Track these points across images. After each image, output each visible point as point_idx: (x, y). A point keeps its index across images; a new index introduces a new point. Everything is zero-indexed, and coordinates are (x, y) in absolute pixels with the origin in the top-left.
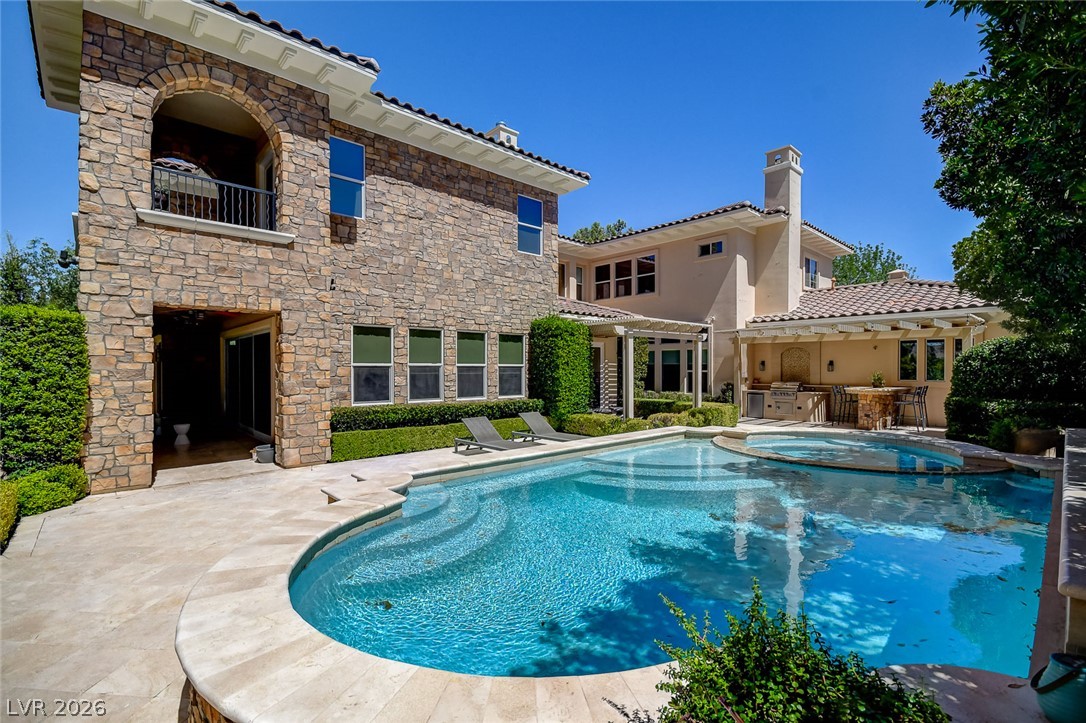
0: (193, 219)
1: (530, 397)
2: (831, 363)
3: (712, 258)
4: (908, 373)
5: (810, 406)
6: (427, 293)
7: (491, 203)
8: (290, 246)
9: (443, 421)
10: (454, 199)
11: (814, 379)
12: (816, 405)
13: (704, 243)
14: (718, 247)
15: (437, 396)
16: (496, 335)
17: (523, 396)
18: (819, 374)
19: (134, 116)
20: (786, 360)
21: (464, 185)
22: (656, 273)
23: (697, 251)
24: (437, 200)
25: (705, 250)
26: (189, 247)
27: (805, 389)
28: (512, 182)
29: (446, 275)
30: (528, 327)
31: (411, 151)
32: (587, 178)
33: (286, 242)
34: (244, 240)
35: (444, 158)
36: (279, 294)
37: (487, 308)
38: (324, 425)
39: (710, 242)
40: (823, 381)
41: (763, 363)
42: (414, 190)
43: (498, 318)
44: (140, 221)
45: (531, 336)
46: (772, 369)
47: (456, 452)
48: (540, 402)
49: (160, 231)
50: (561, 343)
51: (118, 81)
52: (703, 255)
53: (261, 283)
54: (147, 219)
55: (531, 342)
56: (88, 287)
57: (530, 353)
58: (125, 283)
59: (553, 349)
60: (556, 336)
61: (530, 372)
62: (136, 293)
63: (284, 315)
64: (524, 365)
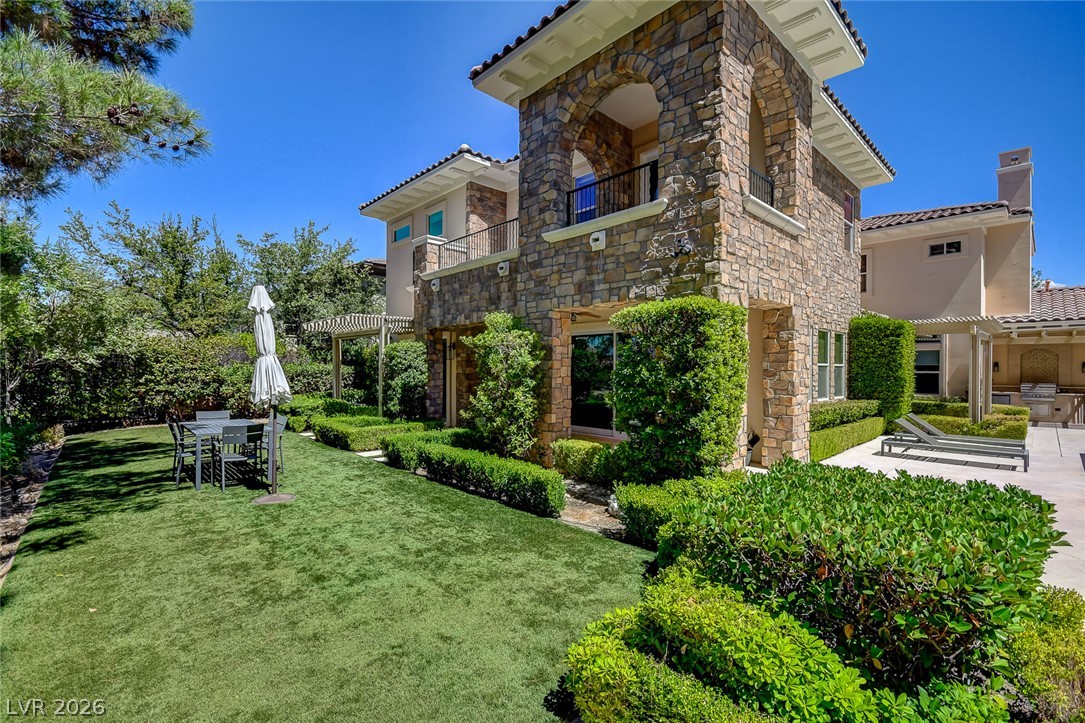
0: (770, 207)
2: (1084, 365)
3: (945, 258)
5: (1069, 412)
7: (834, 199)
8: (795, 238)
10: (820, 193)
11: (1064, 381)
12: (1076, 409)
13: (938, 242)
14: (955, 247)
16: (833, 334)
17: (843, 397)
18: (1070, 376)
19: (743, 96)
20: (1027, 362)
22: (868, 273)
23: (927, 251)
25: (936, 250)
26: (761, 238)
27: (1063, 391)
28: (844, 178)
32: (893, 174)
33: (795, 232)
34: (781, 231)
36: (793, 288)
37: (831, 307)
38: (807, 426)
39: (945, 242)
41: (996, 365)
43: (835, 317)
44: (745, 209)
45: (853, 335)
48: (875, 404)
49: (751, 220)
50: (903, 342)
51: (737, 56)
52: (932, 254)
53: (786, 277)
54: (749, 207)
55: (855, 342)
56: (725, 278)
57: (850, 353)
58: (737, 274)
59: (894, 348)
60: (898, 336)
61: (849, 372)
62: (741, 285)
63: (794, 310)
64: (844, 365)
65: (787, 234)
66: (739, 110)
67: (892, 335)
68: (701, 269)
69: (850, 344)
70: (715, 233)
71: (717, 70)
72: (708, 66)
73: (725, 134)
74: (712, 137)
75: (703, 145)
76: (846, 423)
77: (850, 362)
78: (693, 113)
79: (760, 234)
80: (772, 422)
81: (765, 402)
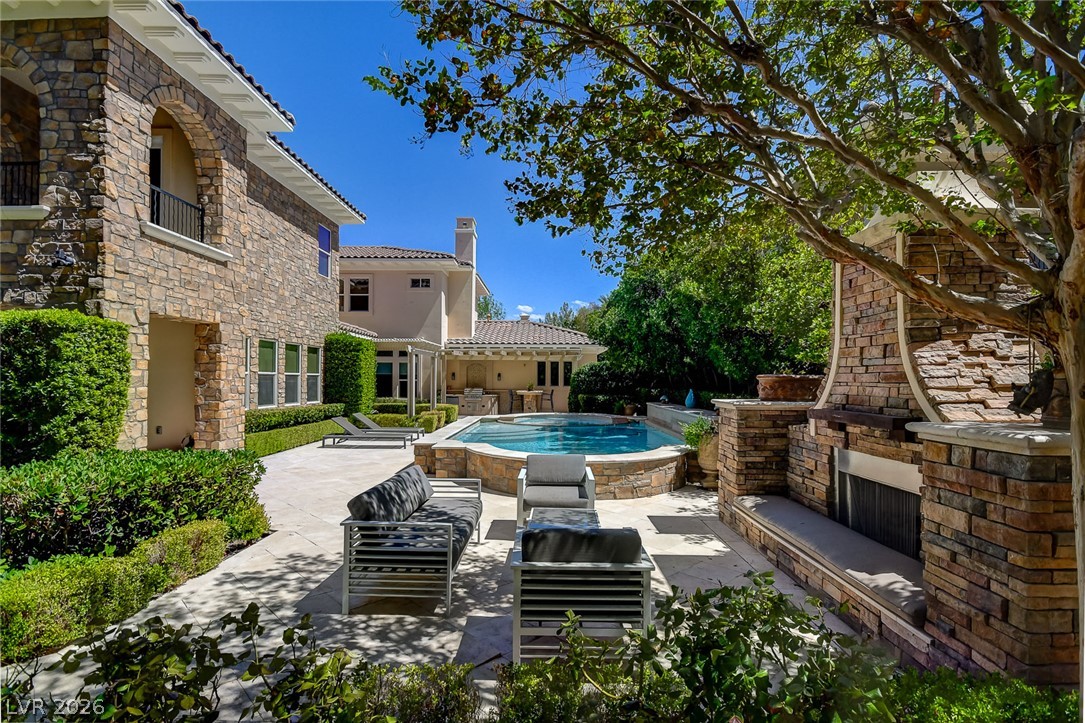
1: (324, 403)
2: (499, 375)
3: (420, 290)
4: (541, 382)
5: (489, 405)
6: (271, 308)
7: (305, 230)
8: (224, 264)
9: (297, 423)
10: (286, 223)
11: (489, 386)
12: (493, 405)
13: (416, 277)
14: (426, 283)
15: (272, 403)
16: (305, 347)
17: (318, 402)
18: (492, 382)
19: (140, 131)
20: (470, 373)
21: (291, 211)
22: (370, 295)
23: (409, 282)
24: (277, 223)
25: (415, 283)
26: (170, 261)
27: (487, 393)
28: (317, 212)
29: (281, 291)
30: (323, 340)
31: (263, 177)
32: (365, 219)
33: (223, 260)
34: (201, 256)
35: (281, 186)
36: (219, 307)
37: (301, 323)
38: (241, 428)
39: (420, 277)
40: (495, 387)
41: (454, 374)
42: (264, 212)
43: (308, 332)
44: (143, 233)
45: (327, 349)
46: (460, 380)
48: (340, 406)
49: (154, 244)
50: (362, 356)
51: (129, 93)
52: (413, 286)
53: (209, 296)
54: (148, 231)
55: (329, 354)
56: (110, 294)
57: (325, 364)
58: (132, 292)
59: (355, 361)
60: (358, 351)
61: (325, 380)
62: (139, 302)
63: (222, 327)
64: (320, 374)
65: (210, 260)
66: (133, 143)
67: (354, 350)
68: (84, 282)
69: (326, 359)
70: (99, 252)
71: (102, 100)
72: (93, 92)
73: (111, 161)
74: (96, 161)
75: (87, 166)
76: (301, 423)
77: (325, 372)
78: (78, 131)
79: (167, 256)
80: (202, 425)
81: (197, 407)
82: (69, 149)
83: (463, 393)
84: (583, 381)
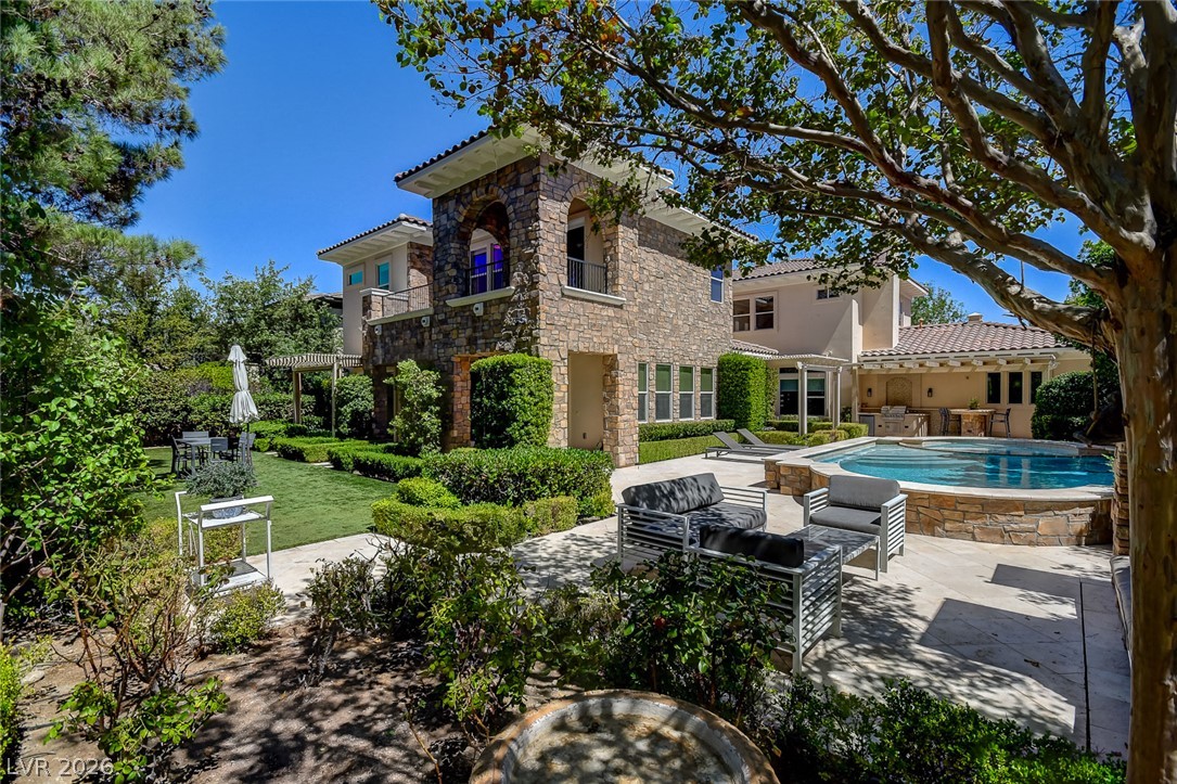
1: (718, 419)
2: (930, 391)
3: (828, 301)
4: (994, 397)
5: (915, 426)
6: (666, 337)
8: (621, 307)
9: (686, 436)
11: (916, 403)
12: (919, 426)
13: (822, 288)
15: (668, 417)
16: (699, 369)
17: (712, 418)
18: (920, 399)
19: (560, 222)
20: (890, 388)
22: (775, 312)
23: (816, 295)
24: (670, 263)
25: (822, 295)
26: (581, 311)
27: (912, 412)
29: (675, 322)
30: (716, 361)
31: (658, 226)
32: (756, 240)
33: (619, 304)
34: (603, 304)
35: (674, 229)
36: (617, 341)
37: (694, 347)
38: (636, 437)
40: (924, 405)
41: (870, 390)
42: (659, 256)
43: (701, 355)
44: (563, 295)
45: (720, 369)
46: (879, 395)
47: (706, 458)
48: (730, 422)
49: (571, 300)
50: (751, 375)
51: (553, 198)
52: (819, 298)
53: (609, 334)
54: (566, 293)
55: (721, 374)
56: (543, 340)
57: (718, 383)
58: (556, 337)
59: (744, 381)
60: (747, 370)
61: (718, 398)
62: (561, 344)
63: (619, 357)
64: (714, 393)
65: (609, 305)
66: (556, 232)
67: (744, 369)
68: (530, 334)
69: (718, 376)
70: (536, 312)
71: (537, 210)
72: (533, 206)
73: (543, 250)
74: (535, 252)
75: (531, 255)
76: (690, 436)
77: (719, 389)
78: (527, 233)
79: (578, 307)
80: (608, 433)
81: (604, 419)
82: (523, 247)
83: (879, 411)
84: (1056, 398)
